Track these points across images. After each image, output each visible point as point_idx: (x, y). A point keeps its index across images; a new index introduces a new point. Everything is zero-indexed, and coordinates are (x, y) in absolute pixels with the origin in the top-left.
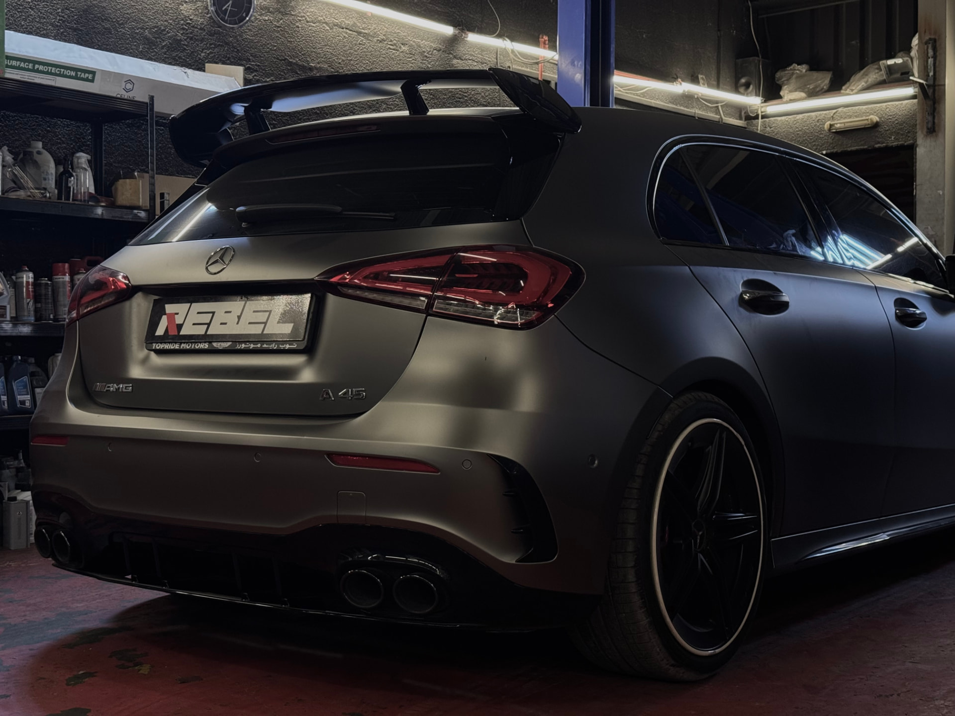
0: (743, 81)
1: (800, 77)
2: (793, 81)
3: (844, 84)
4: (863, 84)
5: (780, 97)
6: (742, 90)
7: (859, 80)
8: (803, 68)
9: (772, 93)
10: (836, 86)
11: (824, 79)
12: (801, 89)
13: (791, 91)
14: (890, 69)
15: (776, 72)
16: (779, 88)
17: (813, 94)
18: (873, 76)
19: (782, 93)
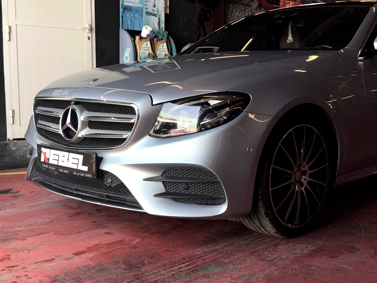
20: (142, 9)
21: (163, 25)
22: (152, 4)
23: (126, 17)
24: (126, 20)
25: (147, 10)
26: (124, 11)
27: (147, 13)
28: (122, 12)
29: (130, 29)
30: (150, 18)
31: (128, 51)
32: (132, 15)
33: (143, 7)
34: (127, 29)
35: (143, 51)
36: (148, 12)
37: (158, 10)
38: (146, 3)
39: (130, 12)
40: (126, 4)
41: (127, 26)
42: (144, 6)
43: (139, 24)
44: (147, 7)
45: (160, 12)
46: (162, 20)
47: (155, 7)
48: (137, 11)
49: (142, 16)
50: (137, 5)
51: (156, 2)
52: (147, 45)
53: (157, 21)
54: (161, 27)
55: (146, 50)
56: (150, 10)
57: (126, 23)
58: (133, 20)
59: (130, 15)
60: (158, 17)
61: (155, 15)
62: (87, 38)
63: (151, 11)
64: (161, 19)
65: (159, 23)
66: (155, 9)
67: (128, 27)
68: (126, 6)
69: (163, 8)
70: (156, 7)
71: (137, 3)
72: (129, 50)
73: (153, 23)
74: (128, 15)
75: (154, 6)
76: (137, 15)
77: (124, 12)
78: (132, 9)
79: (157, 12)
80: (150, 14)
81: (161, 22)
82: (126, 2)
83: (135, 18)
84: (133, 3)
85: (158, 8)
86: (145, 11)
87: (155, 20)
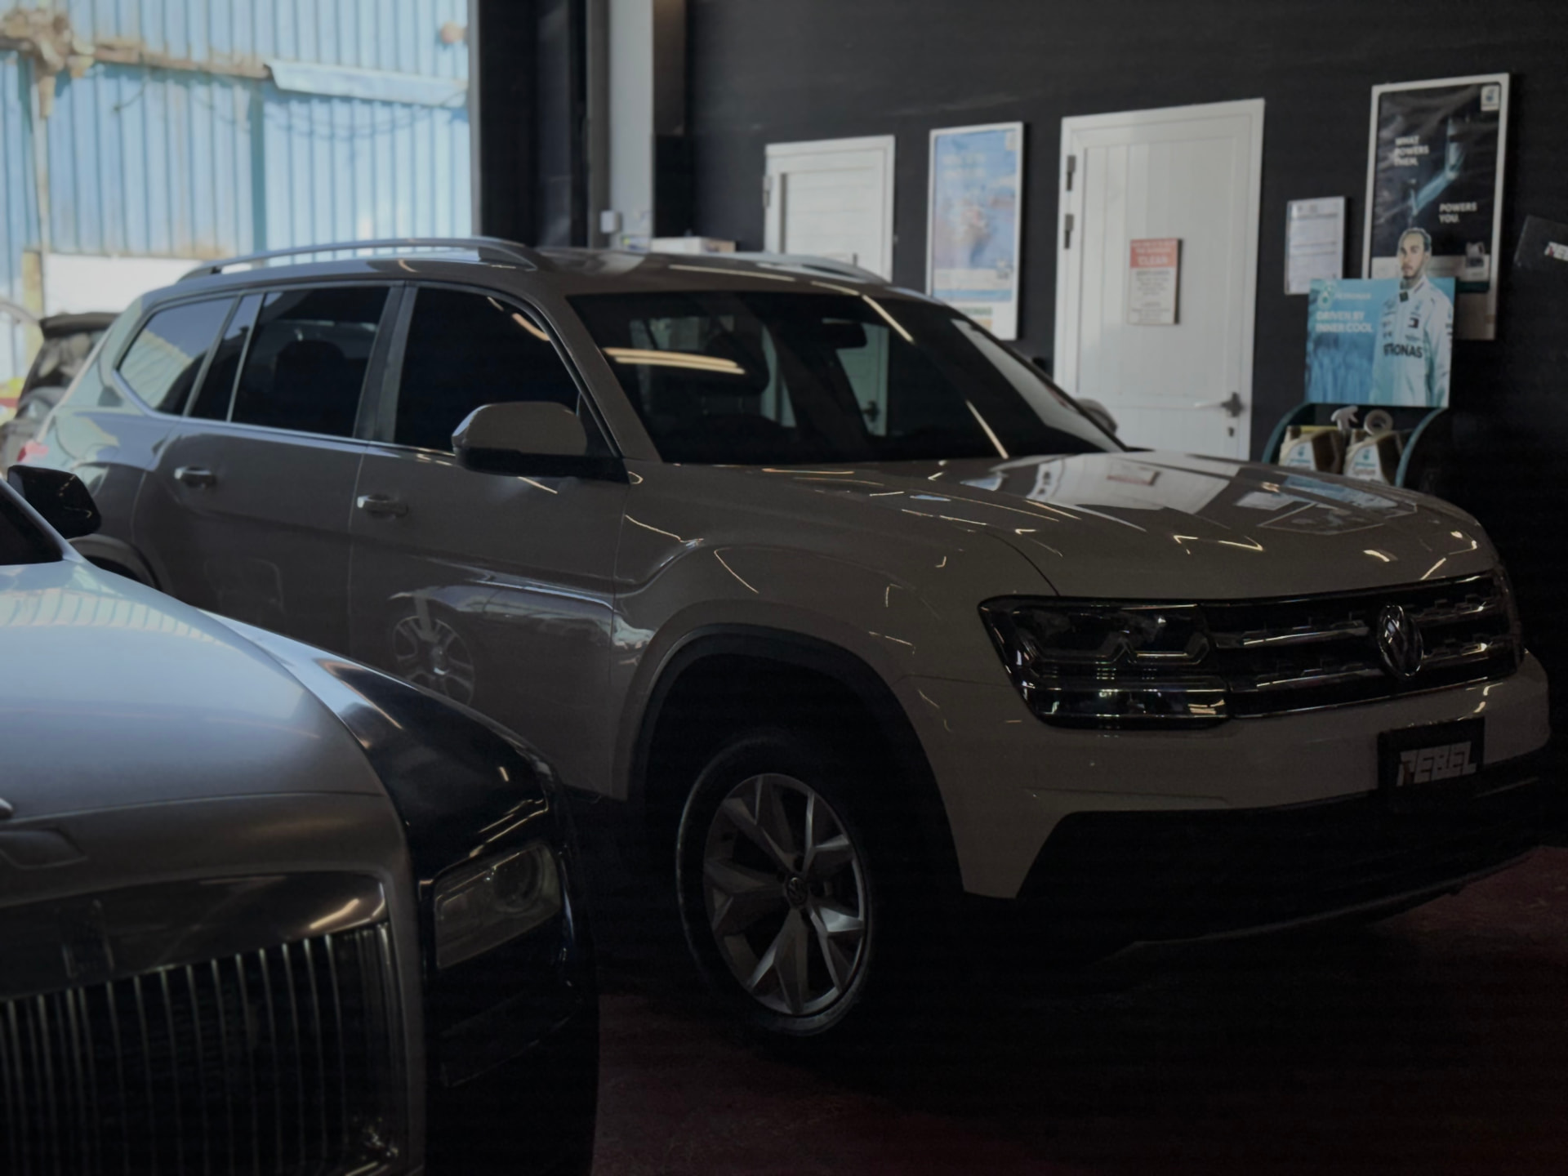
20: (1371, 339)
21: (1444, 383)
22: (1408, 316)
23: (1321, 366)
24: (1319, 379)
25: (1389, 340)
26: (1317, 349)
27: (1390, 349)
28: (1312, 354)
29: (1329, 400)
30: (1399, 364)
32: (1339, 358)
33: (1375, 332)
34: (1320, 402)
36: (1392, 345)
37: (1426, 334)
38: (1385, 319)
39: (1331, 350)
40: (1322, 328)
41: (1321, 394)
42: (1380, 328)
43: (1360, 383)
44: (1388, 329)
45: (1434, 342)
46: (1441, 366)
47: (1416, 326)
48: (1355, 345)
49: (1371, 359)
50: (1357, 327)
51: (1420, 311)
52: (1301, 453)
53: (1424, 372)
54: (1436, 390)
56: (1399, 339)
57: (1319, 385)
58: (1342, 372)
59: (1332, 360)
60: (1426, 359)
61: (1415, 353)
62: (1228, 432)
63: (1404, 342)
64: (1438, 361)
65: (1430, 379)
66: (1419, 333)
67: (1325, 399)
68: (1323, 333)
69: (1447, 326)
70: (1421, 325)
71: (1359, 321)
73: (1408, 380)
74: (1326, 361)
75: (1412, 323)
76: (1355, 359)
77: (1317, 355)
78: (1341, 342)
79: (1424, 342)
80: (1398, 350)
81: (1437, 373)
82: (1321, 321)
83: (1348, 367)
84: (1345, 322)
85: (1429, 330)
86: (1380, 343)
87: (1415, 368)
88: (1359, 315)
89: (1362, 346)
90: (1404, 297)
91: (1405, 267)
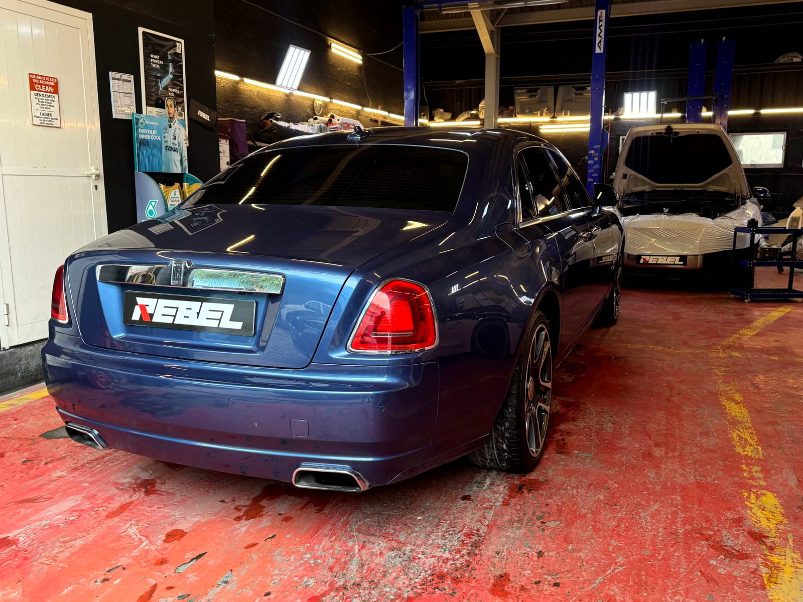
0: (422, 114)
1: (441, 114)
2: (439, 115)
3: (456, 118)
4: (463, 119)
5: (434, 120)
6: (422, 117)
7: (462, 117)
8: (442, 110)
9: (431, 119)
10: (453, 118)
11: (449, 115)
12: (441, 118)
13: (439, 119)
14: (472, 114)
15: (432, 111)
16: (434, 117)
17: (446, 120)
18: (466, 116)
19: (435, 119)
21: (185, 163)
22: (172, 135)
23: (143, 154)
24: (143, 160)
25: (167, 144)
26: (140, 147)
27: (168, 148)
28: (138, 149)
29: (148, 171)
30: (171, 154)
31: (153, 203)
32: (150, 151)
33: (162, 140)
34: (144, 171)
35: (171, 203)
36: (168, 146)
37: (178, 142)
38: (164, 135)
39: (147, 147)
40: (141, 136)
41: (144, 167)
42: (163, 138)
43: (159, 163)
44: (166, 139)
45: (181, 145)
46: (185, 157)
47: (175, 139)
48: (155, 146)
49: (161, 152)
50: (155, 137)
51: (176, 133)
52: (175, 194)
53: (179, 158)
54: (184, 166)
55: (175, 201)
56: (170, 144)
57: (143, 163)
58: (151, 158)
59: (147, 152)
60: (180, 153)
61: (176, 150)
62: (94, 188)
63: (172, 146)
64: (183, 154)
65: (181, 161)
66: (176, 142)
67: (146, 169)
68: (142, 139)
69: (185, 140)
70: (177, 139)
71: (155, 135)
72: (156, 202)
73: (174, 161)
74: (145, 152)
75: (174, 137)
76: (155, 152)
77: (140, 149)
78: (149, 143)
79: (178, 146)
80: (170, 149)
81: (184, 159)
82: (142, 134)
83: (153, 156)
84: (150, 135)
85: (179, 141)
86: (164, 145)
87: (176, 157)
88: (155, 132)
89: (157, 145)
90: (170, 126)
91: (169, 113)
